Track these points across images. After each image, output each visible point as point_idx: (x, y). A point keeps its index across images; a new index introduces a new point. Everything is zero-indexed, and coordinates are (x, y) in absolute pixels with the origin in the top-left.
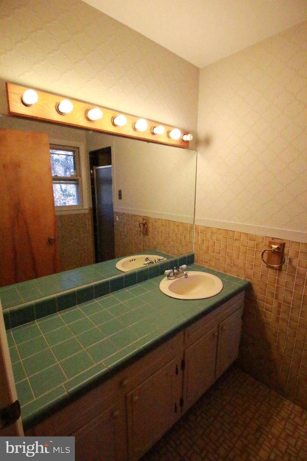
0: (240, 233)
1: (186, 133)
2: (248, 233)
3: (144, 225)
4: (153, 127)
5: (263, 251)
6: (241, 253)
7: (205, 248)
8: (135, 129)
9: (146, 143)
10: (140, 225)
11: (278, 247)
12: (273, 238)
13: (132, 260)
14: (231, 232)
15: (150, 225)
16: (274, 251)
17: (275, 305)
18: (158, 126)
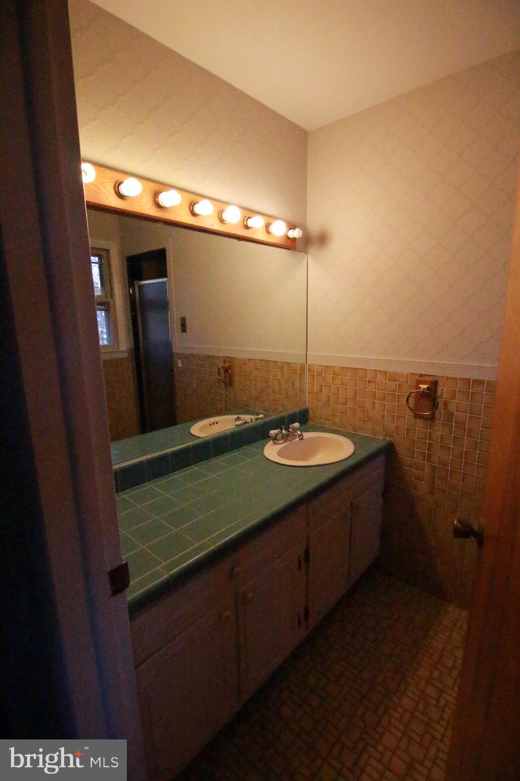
0: (375, 371)
1: (292, 227)
2: (386, 370)
3: (226, 370)
4: (246, 218)
5: (408, 395)
6: (377, 400)
7: (323, 397)
8: (222, 221)
9: (236, 241)
10: (219, 371)
11: (428, 388)
12: (421, 374)
13: (213, 424)
14: (362, 371)
15: (237, 371)
16: (423, 392)
17: (427, 469)
18: (253, 217)
